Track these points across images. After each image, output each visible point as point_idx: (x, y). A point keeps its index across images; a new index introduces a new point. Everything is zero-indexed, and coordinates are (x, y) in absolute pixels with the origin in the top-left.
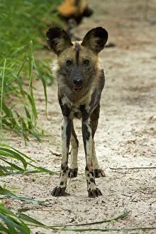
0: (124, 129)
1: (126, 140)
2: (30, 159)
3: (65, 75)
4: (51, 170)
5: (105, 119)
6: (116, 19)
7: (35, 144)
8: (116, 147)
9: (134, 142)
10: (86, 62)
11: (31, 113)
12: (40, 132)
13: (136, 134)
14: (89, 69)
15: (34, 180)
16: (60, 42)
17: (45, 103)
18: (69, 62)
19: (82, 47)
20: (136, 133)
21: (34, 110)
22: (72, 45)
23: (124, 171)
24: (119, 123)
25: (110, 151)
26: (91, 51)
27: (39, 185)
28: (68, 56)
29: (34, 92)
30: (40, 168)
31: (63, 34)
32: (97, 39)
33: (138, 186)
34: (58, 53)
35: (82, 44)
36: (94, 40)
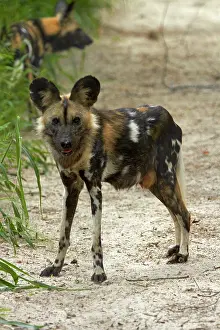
0: (142, 229)
1: (146, 243)
2: (21, 270)
3: (51, 136)
4: (50, 284)
5: (117, 216)
6: (124, 87)
7: (28, 252)
8: (133, 252)
9: (156, 244)
10: (76, 120)
11: (20, 211)
12: (33, 235)
13: (159, 234)
14: (80, 128)
15: (27, 299)
16: (47, 95)
17: (38, 197)
18: (56, 121)
19: (71, 102)
20: (159, 232)
21: (24, 207)
22: (60, 99)
23: (145, 283)
24: (135, 221)
25: (126, 258)
26: (81, 106)
27: (34, 305)
28: (54, 113)
29: (24, 183)
30: (35, 282)
31: (50, 86)
32: (87, 90)
33: (164, 302)
34: (43, 109)
35: (71, 98)
36: (84, 92)
